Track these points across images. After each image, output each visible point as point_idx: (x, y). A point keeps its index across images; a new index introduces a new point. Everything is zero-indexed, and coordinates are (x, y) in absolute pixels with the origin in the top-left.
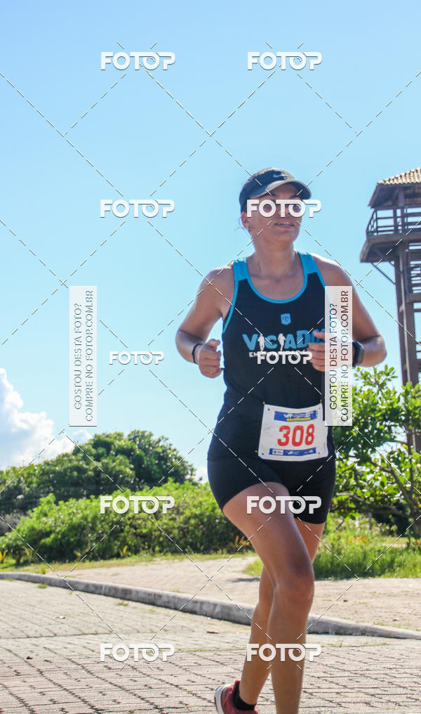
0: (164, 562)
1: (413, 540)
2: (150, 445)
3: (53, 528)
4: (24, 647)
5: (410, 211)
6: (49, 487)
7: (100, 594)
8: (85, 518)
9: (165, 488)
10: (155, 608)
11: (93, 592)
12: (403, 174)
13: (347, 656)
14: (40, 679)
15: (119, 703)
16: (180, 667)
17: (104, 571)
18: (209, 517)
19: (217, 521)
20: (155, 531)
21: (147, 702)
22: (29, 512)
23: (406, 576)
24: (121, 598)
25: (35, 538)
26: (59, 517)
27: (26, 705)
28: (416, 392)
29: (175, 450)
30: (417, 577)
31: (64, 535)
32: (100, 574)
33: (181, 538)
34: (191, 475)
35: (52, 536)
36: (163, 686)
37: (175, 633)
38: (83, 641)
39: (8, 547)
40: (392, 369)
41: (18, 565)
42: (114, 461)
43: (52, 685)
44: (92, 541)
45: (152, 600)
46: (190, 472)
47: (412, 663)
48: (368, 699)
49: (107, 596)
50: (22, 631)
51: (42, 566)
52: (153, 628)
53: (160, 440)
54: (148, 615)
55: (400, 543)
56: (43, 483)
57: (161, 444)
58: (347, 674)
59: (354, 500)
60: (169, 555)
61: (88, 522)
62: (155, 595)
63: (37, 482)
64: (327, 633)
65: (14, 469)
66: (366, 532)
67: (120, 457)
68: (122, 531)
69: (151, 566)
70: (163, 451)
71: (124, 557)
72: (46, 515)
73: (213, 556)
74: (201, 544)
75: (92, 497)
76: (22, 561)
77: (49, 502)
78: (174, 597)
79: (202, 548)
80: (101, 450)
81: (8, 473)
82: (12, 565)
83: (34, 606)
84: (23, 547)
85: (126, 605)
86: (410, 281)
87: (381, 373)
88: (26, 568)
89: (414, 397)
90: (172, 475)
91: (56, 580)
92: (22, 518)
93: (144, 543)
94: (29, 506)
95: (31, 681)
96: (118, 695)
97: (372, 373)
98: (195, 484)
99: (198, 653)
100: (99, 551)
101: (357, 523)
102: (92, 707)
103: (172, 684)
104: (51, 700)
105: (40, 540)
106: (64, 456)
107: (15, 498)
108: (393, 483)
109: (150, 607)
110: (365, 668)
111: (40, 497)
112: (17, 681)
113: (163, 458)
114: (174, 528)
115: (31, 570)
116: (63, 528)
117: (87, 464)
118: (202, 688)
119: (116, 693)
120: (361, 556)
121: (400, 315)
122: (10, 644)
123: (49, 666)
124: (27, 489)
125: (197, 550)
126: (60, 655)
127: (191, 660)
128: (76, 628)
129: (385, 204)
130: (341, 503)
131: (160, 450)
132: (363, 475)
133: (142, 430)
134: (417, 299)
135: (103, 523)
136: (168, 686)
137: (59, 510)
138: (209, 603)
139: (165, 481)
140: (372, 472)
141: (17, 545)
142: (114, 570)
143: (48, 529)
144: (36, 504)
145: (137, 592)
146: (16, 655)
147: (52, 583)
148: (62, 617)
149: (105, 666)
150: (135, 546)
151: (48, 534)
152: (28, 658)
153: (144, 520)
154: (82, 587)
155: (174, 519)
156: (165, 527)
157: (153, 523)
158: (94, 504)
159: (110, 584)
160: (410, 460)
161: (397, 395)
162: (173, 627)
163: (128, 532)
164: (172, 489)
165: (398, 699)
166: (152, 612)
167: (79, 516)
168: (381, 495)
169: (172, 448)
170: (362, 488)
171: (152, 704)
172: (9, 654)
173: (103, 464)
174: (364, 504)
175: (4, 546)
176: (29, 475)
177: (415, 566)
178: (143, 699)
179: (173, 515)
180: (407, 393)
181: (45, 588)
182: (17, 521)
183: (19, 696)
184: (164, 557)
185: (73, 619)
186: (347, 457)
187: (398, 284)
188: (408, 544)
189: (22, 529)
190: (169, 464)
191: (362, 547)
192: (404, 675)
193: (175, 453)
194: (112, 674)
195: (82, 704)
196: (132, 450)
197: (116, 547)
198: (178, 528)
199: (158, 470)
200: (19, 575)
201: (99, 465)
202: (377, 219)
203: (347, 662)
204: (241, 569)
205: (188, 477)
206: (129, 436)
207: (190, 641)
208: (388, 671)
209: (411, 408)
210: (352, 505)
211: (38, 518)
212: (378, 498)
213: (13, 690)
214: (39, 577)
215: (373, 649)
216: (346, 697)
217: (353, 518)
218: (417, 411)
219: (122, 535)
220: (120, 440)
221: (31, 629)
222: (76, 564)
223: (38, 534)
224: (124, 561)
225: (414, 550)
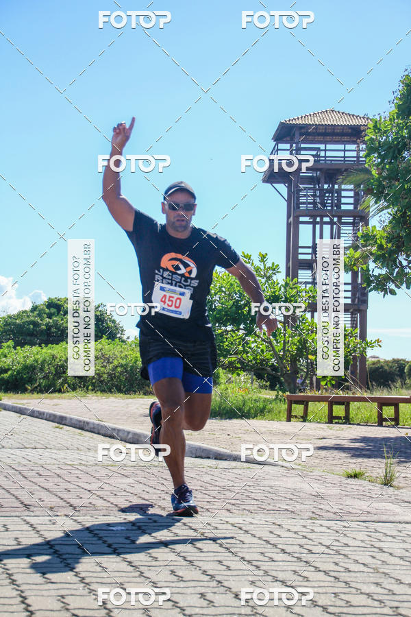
0: (94, 398)
1: (280, 393)
3: (11, 367)
5: (303, 146)
6: (9, 335)
7: (41, 419)
8: (36, 361)
9: (101, 343)
10: (83, 432)
11: (37, 417)
12: (300, 117)
13: (220, 475)
15: (43, 501)
16: (94, 477)
17: (47, 401)
18: (132, 367)
21: (65, 501)
23: (273, 420)
24: (58, 423)
26: (16, 359)
28: (294, 285)
29: (110, 315)
30: (280, 420)
31: (19, 372)
33: (109, 381)
34: (121, 334)
35: (10, 372)
36: (79, 490)
38: (23, 453)
40: (278, 265)
42: (62, 320)
44: (40, 379)
45: (82, 426)
46: (120, 332)
47: (265, 483)
48: (229, 507)
52: (79, 446)
53: (99, 306)
54: (77, 437)
55: (271, 395)
56: (6, 332)
57: (100, 309)
58: (217, 488)
59: (240, 362)
60: (99, 393)
61: (38, 364)
62: (84, 422)
63: (0, 331)
64: (209, 458)
66: (248, 385)
68: (64, 372)
69: (84, 400)
70: (101, 315)
71: (64, 392)
72: (6, 356)
74: (124, 387)
75: (43, 345)
77: (9, 346)
78: (98, 425)
79: (124, 389)
80: (53, 310)
85: (61, 428)
86: (298, 199)
87: (269, 268)
89: (292, 289)
90: (106, 333)
91: (9, 406)
93: (80, 383)
96: (44, 495)
97: (262, 268)
98: (123, 341)
99: (109, 468)
100: (45, 387)
101: (242, 378)
102: (22, 503)
103: (85, 489)
105: (1, 375)
106: (23, 312)
108: (270, 351)
109: (80, 431)
110: (231, 485)
114: (104, 373)
116: (19, 367)
117: (41, 320)
118: (108, 493)
119: (42, 494)
120: (242, 404)
121: (289, 225)
125: (120, 391)
126: (4, 462)
127: (103, 472)
128: (19, 443)
129: (285, 139)
130: (231, 363)
132: (249, 344)
134: (302, 214)
135: (50, 366)
136: (83, 490)
137: (16, 354)
138: (124, 431)
139: (101, 338)
140: (255, 341)
142: (56, 401)
143: (7, 367)
145: (71, 419)
147: (6, 408)
148: (9, 434)
149: (37, 473)
150: (73, 385)
151: (6, 371)
158: (44, 351)
159: (51, 412)
160: (285, 335)
161: (279, 285)
164: (105, 344)
165: (251, 508)
166: (80, 435)
167: (32, 359)
168: (261, 360)
170: (247, 353)
171: (68, 503)
173: (54, 321)
174: (248, 365)
177: (279, 412)
178: (62, 499)
179: (105, 364)
180: (287, 284)
181: (0, 411)
184: (95, 394)
185: (18, 436)
186: (238, 329)
187: (289, 201)
188: (277, 396)
191: (242, 396)
192: (258, 491)
193: (110, 317)
194: (42, 479)
195: (14, 500)
197: (58, 384)
198: (107, 373)
201: (51, 321)
202: (278, 150)
203: (220, 480)
205: (118, 335)
208: (248, 488)
210: (239, 365)
212: (258, 361)
215: (239, 472)
216: (214, 505)
217: (239, 375)
222: (27, 395)
224: (64, 395)
225: (281, 400)
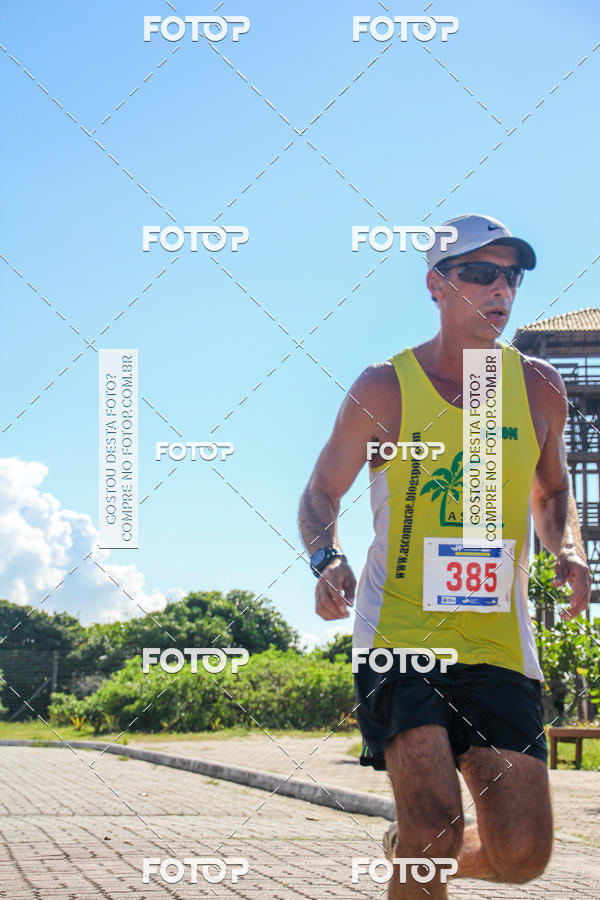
0: (259, 738)
2: (251, 607)
3: (138, 694)
4: (101, 825)
6: (136, 648)
7: (187, 770)
8: (175, 685)
9: (266, 656)
10: (248, 789)
11: (179, 768)
12: (547, 321)
14: (118, 862)
15: (206, 893)
16: (276, 857)
17: (192, 744)
18: (314, 691)
19: (322, 695)
20: (252, 702)
21: (238, 894)
22: (113, 675)
24: (211, 776)
25: (117, 704)
26: (146, 683)
27: (102, 891)
28: (550, 564)
29: (278, 614)
32: (187, 748)
33: (280, 712)
34: (295, 642)
35: (137, 703)
36: (256, 877)
37: (270, 818)
38: (167, 822)
39: (87, 713)
41: (97, 733)
42: (209, 623)
43: (132, 871)
44: (181, 711)
45: (246, 780)
46: (293, 639)
49: (196, 772)
50: (100, 808)
51: (124, 736)
52: (246, 811)
53: (262, 602)
54: (241, 796)
56: (130, 643)
57: (263, 606)
60: (266, 731)
61: (177, 690)
62: (249, 774)
63: (122, 642)
65: (98, 626)
67: (217, 619)
68: (215, 701)
69: (245, 741)
70: (266, 615)
71: (216, 730)
72: (131, 679)
73: (316, 733)
74: (303, 720)
76: (101, 729)
77: (135, 665)
78: (270, 778)
79: (304, 724)
80: (196, 610)
81: (90, 630)
82: (90, 734)
83: (113, 781)
84: (104, 714)
85: (216, 784)
88: (106, 737)
89: (547, 569)
90: (274, 641)
91: (138, 752)
92: (105, 681)
93: (239, 715)
94: (114, 668)
95: (109, 864)
98: (299, 653)
99: (295, 842)
100: (188, 722)
103: (266, 876)
104: (131, 887)
105: (123, 706)
106: (154, 614)
107: (98, 658)
109: (243, 788)
111: (125, 659)
112: (93, 864)
113: (264, 622)
114: (273, 700)
115: (110, 740)
116: (147, 695)
117: (180, 625)
118: (300, 881)
122: (86, 822)
123: (129, 849)
124: (112, 649)
125: (297, 726)
126: (142, 837)
127: (287, 849)
128: (159, 807)
131: (261, 613)
133: (243, 589)
135: (195, 692)
136: (261, 877)
137: (146, 675)
138: (309, 786)
139: (267, 648)
141: (97, 711)
142: (205, 744)
143: (133, 696)
144: (120, 666)
145: (230, 770)
146: (92, 834)
147: (134, 756)
148: (144, 794)
150: (229, 719)
151: (132, 701)
152: (106, 839)
153: (240, 690)
154: (167, 762)
155: (273, 691)
156: (263, 698)
157: (250, 695)
158: (185, 669)
159: (200, 759)
160: (540, 639)
162: (268, 811)
163: (222, 703)
164: (273, 657)
166: (245, 793)
167: (168, 682)
169: (276, 611)
172: (84, 833)
173: (197, 625)
175: (82, 712)
176: (115, 634)
178: (233, 891)
179: (273, 687)
181: (126, 760)
182: (98, 684)
183: (95, 881)
184: (261, 732)
185: (156, 797)
189: (103, 694)
190: (271, 629)
193: (278, 617)
196: (230, 611)
197: (207, 719)
198: (278, 701)
199: (258, 635)
200: (98, 745)
201: (194, 626)
204: (346, 749)
205: (291, 644)
206: (228, 595)
207: (287, 827)
209: (543, 581)
211: (122, 682)
213: (87, 873)
214: (120, 749)
218: (549, 584)
219: (215, 705)
220: (217, 600)
221: (110, 806)
222: (162, 736)
223: (120, 700)
224: (216, 734)
